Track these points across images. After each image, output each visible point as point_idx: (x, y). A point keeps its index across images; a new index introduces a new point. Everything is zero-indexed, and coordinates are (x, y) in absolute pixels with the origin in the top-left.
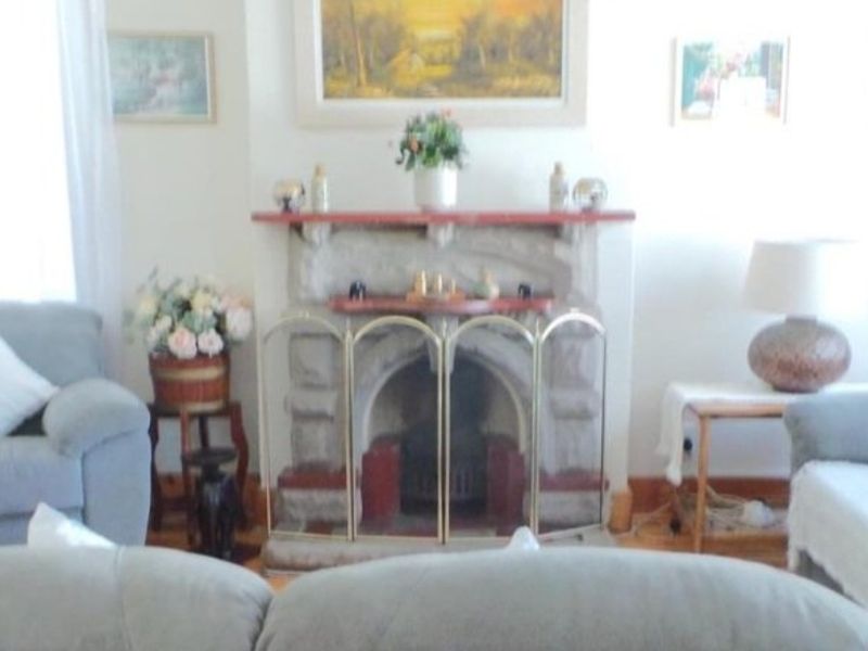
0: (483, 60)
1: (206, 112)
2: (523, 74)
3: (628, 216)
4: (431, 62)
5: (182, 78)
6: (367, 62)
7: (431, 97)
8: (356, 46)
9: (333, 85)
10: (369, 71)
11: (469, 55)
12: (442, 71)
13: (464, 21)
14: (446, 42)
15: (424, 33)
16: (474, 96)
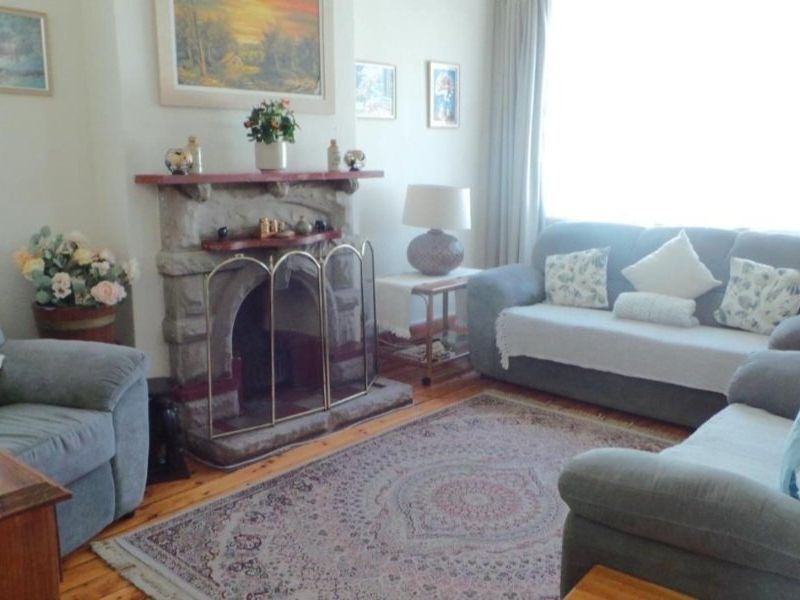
0: (278, 65)
1: (44, 87)
2: (301, 77)
3: (380, 174)
4: (247, 63)
5: (18, 52)
6: (206, 58)
7: (249, 89)
8: (198, 45)
9: (185, 73)
10: (208, 64)
11: (270, 60)
12: (255, 70)
13: (266, 35)
14: (256, 48)
15: (242, 40)
16: (273, 90)
